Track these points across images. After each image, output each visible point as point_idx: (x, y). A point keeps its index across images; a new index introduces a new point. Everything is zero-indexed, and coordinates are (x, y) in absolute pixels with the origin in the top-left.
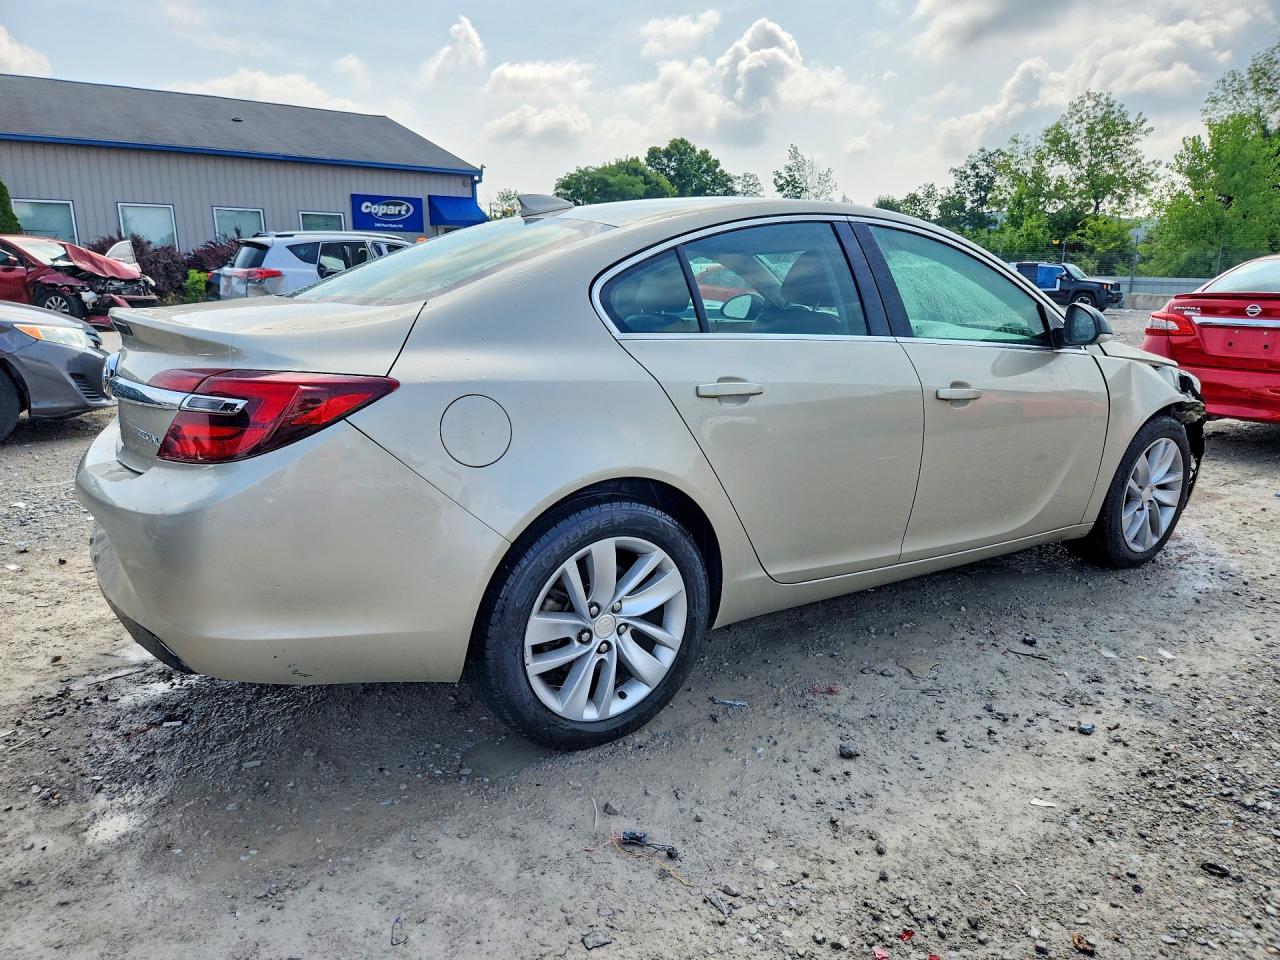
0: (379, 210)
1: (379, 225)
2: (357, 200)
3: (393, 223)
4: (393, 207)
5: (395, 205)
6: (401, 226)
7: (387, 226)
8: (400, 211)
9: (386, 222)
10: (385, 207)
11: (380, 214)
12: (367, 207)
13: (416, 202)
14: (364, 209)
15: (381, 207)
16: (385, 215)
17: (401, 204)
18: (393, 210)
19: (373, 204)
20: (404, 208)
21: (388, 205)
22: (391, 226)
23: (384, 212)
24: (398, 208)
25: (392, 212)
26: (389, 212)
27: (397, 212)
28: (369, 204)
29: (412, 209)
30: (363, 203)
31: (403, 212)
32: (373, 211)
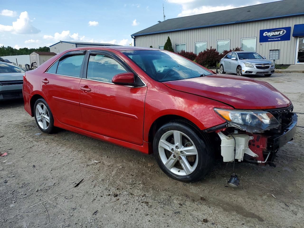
0: (271, 34)
1: (270, 40)
2: (262, 32)
3: (275, 38)
4: (277, 32)
5: (278, 31)
6: (279, 39)
7: (273, 40)
8: (280, 33)
9: (272, 38)
10: (273, 33)
11: (271, 35)
12: (266, 34)
13: (288, 29)
14: (264, 35)
15: (272, 33)
16: (273, 35)
17: (280, 31)
18: (277, 33)
19: (268, 32)
20: (282, 32)
21: (274, 32)
22: (275, 39)
23: (272, 35)
24: (279, 32)
25: (276, 34)
26: (274, 34)
27: (278, 34)
28: (267, 33)
29: (285, 31)
30: (264, 32)
31: (281, 33)
32: (268, 35)
